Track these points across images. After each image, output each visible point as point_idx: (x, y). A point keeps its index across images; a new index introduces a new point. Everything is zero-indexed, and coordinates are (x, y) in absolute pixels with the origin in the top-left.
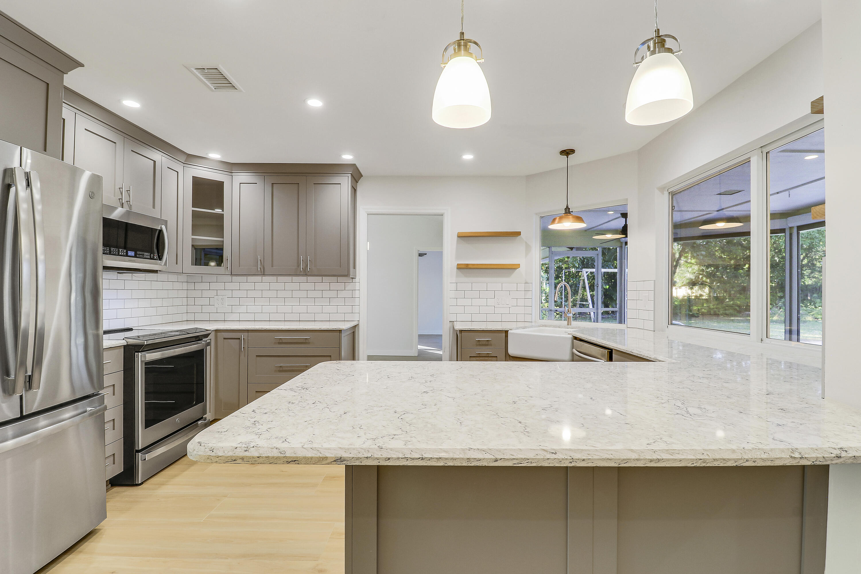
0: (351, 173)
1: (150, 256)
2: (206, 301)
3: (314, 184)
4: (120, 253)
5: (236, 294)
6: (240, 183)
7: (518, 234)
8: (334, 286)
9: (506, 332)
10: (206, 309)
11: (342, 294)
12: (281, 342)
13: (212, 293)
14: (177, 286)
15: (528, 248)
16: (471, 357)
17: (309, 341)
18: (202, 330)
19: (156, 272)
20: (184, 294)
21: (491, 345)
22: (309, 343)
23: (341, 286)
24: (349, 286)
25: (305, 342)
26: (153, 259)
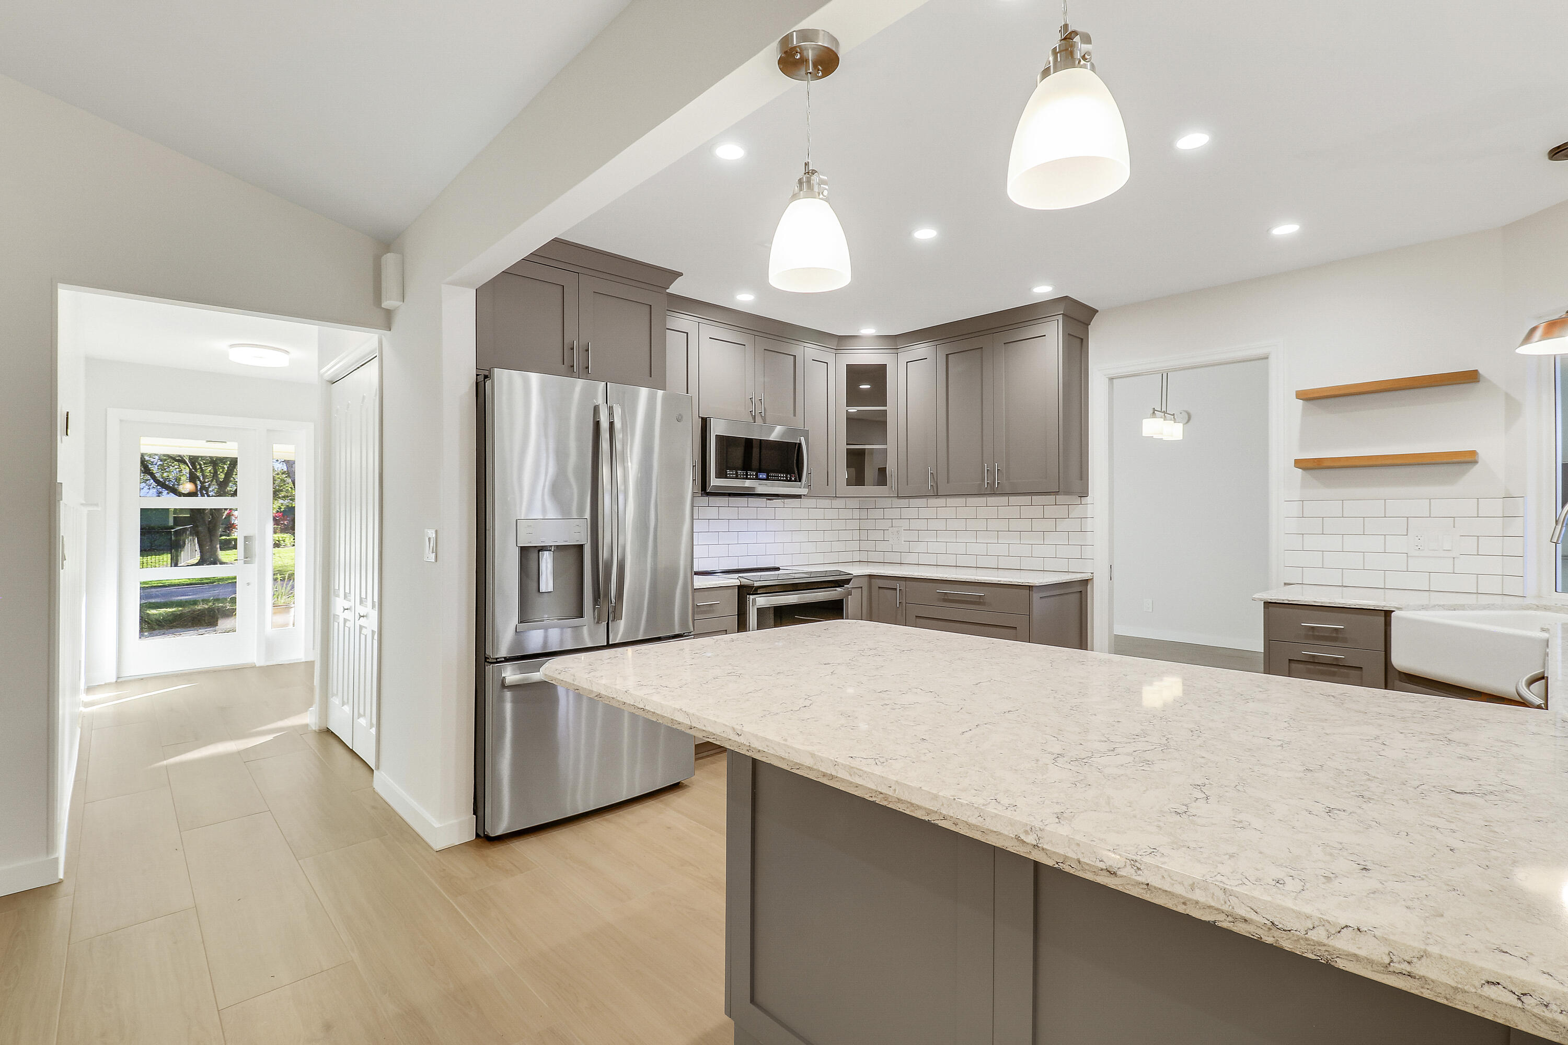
0: (1062, 312)
1: (786, 477)
2: (879, 535)
3: (1005, 343)
4: (749, 477)
5: (915, 524)
6: (907, 362)
7: (1471, 377)
8: (1050, 511)
9: (1387, 614)
10: (881, 546)
11: (1063, 525)
12: (946, 599)
13: (886, 524)
14: (847, 514)
15: (1512, 407)
16: (1292, 662)
17: (985, 601)
18: (840, 573)
19: (799, 497)
20: (855, 524)
21: (1345, 640)
22: (984, 604)
23: (1061, 511)
24: (1076, 511)
25: (978, 602)
26: (790, 480)
